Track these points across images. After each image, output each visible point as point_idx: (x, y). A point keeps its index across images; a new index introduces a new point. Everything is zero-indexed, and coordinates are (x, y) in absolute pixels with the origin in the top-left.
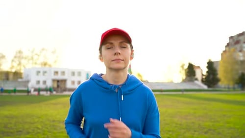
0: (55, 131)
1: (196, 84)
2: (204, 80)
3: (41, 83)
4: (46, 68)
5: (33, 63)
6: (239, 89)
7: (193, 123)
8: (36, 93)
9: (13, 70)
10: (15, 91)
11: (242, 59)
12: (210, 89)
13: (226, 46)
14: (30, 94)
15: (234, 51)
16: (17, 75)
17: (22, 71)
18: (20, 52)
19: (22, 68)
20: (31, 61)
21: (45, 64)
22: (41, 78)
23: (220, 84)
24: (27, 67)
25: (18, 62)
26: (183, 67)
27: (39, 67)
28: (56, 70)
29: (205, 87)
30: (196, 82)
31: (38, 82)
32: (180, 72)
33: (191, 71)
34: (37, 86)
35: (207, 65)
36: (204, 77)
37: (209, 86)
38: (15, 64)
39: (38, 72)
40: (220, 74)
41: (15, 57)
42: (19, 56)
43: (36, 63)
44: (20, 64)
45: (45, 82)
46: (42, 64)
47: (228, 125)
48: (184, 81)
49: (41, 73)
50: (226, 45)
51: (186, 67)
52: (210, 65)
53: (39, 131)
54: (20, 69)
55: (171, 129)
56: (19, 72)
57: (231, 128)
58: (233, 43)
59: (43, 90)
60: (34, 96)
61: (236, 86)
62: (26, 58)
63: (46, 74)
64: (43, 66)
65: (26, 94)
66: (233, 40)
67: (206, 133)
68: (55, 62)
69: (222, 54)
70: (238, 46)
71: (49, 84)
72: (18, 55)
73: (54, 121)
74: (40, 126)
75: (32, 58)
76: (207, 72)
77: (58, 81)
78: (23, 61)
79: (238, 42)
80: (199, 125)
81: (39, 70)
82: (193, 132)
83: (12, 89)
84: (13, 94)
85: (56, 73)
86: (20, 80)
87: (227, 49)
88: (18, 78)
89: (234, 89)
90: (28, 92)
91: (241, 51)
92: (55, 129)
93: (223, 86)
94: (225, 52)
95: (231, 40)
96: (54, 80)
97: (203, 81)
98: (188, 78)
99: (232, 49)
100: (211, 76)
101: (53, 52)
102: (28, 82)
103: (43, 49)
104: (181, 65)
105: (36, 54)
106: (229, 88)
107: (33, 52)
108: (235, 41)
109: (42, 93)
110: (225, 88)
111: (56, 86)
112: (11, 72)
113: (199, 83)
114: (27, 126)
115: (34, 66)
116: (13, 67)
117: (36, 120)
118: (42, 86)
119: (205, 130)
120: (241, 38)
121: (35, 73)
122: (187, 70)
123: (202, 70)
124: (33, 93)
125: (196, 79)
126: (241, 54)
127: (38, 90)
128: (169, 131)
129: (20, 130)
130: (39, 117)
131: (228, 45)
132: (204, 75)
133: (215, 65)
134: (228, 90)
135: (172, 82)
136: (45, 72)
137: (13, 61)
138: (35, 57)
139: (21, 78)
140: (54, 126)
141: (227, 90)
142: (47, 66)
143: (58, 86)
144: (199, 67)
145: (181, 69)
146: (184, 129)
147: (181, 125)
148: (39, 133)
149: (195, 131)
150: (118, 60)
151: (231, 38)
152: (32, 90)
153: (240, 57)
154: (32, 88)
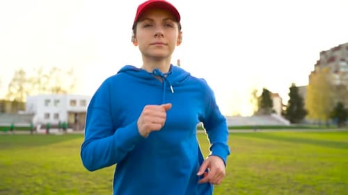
0: (63, 189)
1: (274, 119)
2: (285, 113)
3: (52, 116)
4: (59, 96)
5: (39, 89)
6: (335, 126)
7: (278, 175)
8: (44, 131)
9: (12, 99)
10: (12, 129)
11: (338, 82)
12: (294, 125)
13: (316, 65)
14: (34, 133)
15: (328, 72)
16: (17, 105)
17: (24, 100)
18: (21, 72)
19: (25, 95)
20: (37, 86)
21: (58, 90)
22: (52, 110)
23: (307, 118)
24: (31, 95)
25: (18, 87)
26: (254, 94)
27: (48, 94)
28: (73, 98)
29: (287, 123)
30: (274, 115)
31: (48, 116)
32: (251, 101)
33: (266, 100)
34: (45, 122)
35: (289, 91)
36: (285, 109)
37: (292, 122)
38: (14, 90)
39: (47, 102)
40: (308, 104)
41: (14, 80)
42: (20, 78)
43: (44, 89)
44: (21, 89)
45: (57, 116)
46: (53, 90)
47: (332, 179)
48: (256, 114)
49: (52, 103)
50: (316, 63)
51: (260, 93)
52: (294, 91)
53: (37, 189)
54: (22, 97)
55: (246, 185)
56: (19, 101)
57: (338, 184)
58: (325, 61)
59: (54, 127)
60: (41, 135)
61: (330, 121)
62: (30, 81)
63: (59, 104)
64: (55, 93)
65: (29, 132)
66: (326, 56)
67: (301, 191)
68: (72, 86)
69: (310, 77)
70: (332, 65)
71: (64, 118)
72: (19, 76)
73: (64, 172)
74: (40, 181)
75: (39, 82)
76: (290, 102)
77: (76, 114)
78: (26, 86)
79: (332, 59)
80: (288, 178)
81: (48, 98)
82: (281, 191)
83: (9, 125)
84: (9, 132)
85: (73, 102)
86: (21, 112)
87: (318, 68)
88: (17, 110)
89: (328, 126)
90: (32, 129)
91: (336, 72)
92: (64, 186)
93: (312, 121)
94: (314, 73)
95: (323, 56)
96: (70, 113)
97: (283, 114)
98: (263, 110)
99: (324, 69)
100: (295, 108)
101: (70, 73)
102: (33, 115)
103: (55, 69)
104: (252, 91)
105: (45, 76)
106: (320, 124)
107: (39, 72)
108: (329, 58)
109: (52, 131)
110: (314, 124)
111: (72, 120)
112: (9, 102)
113: (278, 116)
114: (19, 181)
115: (42, 92)
116: (11, 94)
117: (37, 171)
118: (52, 121)
119: (299, 187)
120: (338, 54)
121: (43, 102)
122: (261, 99)
123: (281, 99)
124: (40, 131)
125: (274, 112)
126: (337, 76)
127: (47, 127)
128: (243, 188)
129: (8, 187)
130: (41, 167)
131: (319, 63)
132: (285, 106)
133: (300, 92)
134: (319, 126)
135: (239, 116)
136: (57, 102)
137: (10, 85)
138: (44, 80)
139: (23, 109)
140: (62, 180)
141: (317, 126)
142: (60, 93)
143: (76, 121)
144: (277, 95)
145: (253, 96)
146: (265, 185)
147: (259, 178)
148: (36, 192)
149: (283, 188)
150: (159, 45)
151: (323, 53)
152: (39, 127)
153: (337, 80)
154: (38, 123)
